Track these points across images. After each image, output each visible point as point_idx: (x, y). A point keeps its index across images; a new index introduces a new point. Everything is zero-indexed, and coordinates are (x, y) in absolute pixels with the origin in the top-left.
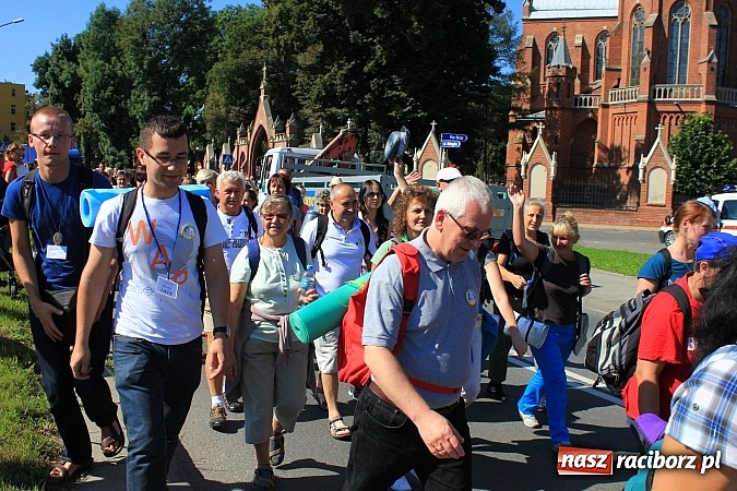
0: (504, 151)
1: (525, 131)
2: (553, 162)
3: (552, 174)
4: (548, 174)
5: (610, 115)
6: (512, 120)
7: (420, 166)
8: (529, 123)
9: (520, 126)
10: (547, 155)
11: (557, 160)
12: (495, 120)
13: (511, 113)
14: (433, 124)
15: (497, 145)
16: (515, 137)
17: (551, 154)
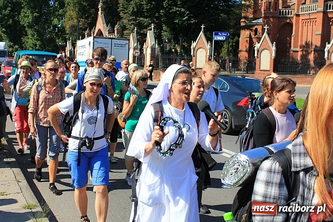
0: (237, 43)
1: (252, 30)
2: (274, 48)
3: (274, 55)
4: (271, 55)
5: (301, 20)
6: (242, 24)
7: (195, 52)
8: (253, 26)
9: (248, 27)
10: (270, 44)
11: (277, 47)
12: (232, 24)
13: (242, 20)
14: (203, 27)
15: (233, 39)
16: (245, 34)
17: (272, 43)
